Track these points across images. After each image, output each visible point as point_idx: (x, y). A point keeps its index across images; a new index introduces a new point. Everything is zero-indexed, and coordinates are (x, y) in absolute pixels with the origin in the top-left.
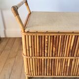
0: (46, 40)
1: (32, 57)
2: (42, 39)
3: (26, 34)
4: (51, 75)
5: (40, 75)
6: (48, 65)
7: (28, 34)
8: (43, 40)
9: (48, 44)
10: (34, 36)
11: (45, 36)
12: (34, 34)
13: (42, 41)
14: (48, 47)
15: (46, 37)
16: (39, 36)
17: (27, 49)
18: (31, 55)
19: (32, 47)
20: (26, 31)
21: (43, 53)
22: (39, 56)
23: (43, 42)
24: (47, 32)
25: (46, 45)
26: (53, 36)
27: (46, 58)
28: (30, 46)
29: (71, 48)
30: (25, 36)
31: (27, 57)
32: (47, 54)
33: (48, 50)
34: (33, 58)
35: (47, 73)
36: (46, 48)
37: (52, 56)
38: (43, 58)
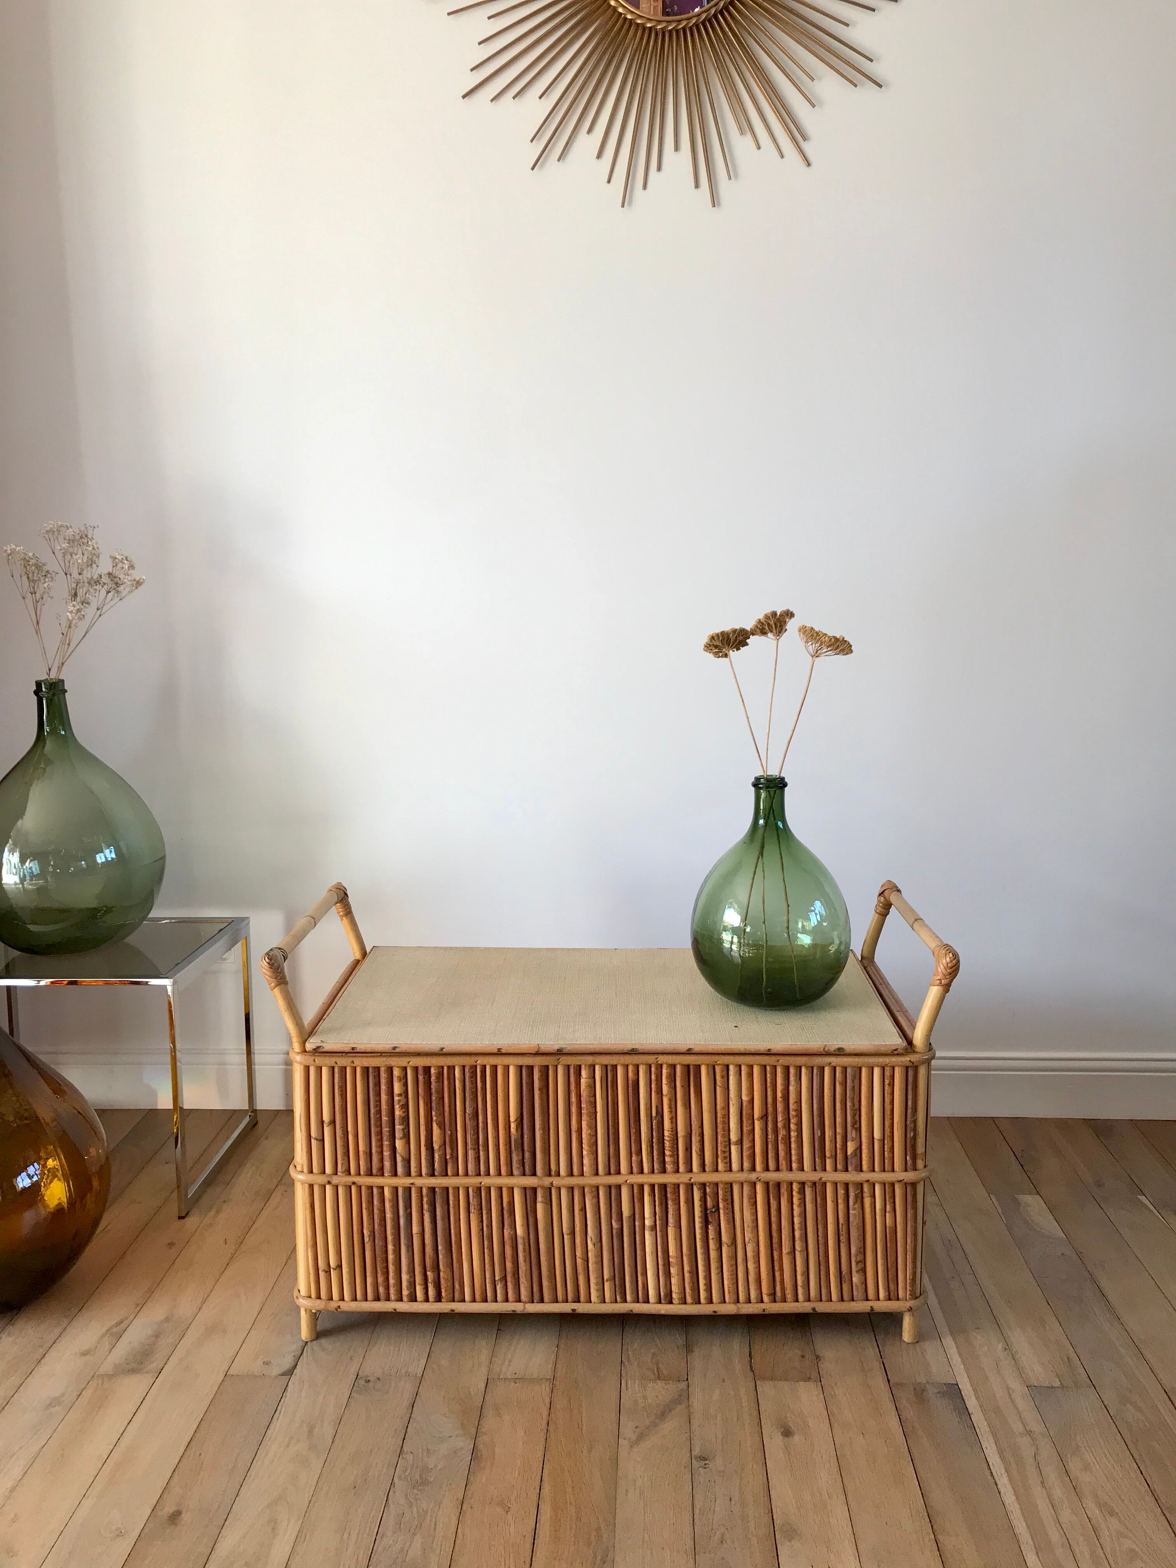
0: (397, 1088)
1: (335, 1180)
2: (378, 1084)
3: (308, 1060)
4: (439, 1299)
5: (377, 1299)
6: (415, 1229)
7: (319, 1061)
8: (383, 1087)
9: (405, 1107)
10: (343, 1070)
11: (390, 1070)
12: (342, 1061)
13: (378, 1094)
14: (406, 1120)
15: (396, 1073)
16: (366, 1070)
17: (313, 1134)
18: (329, 1169)
19: (333, 1122)
20: (309, 1046)
21: (386, 1154)
22: (370, 1174)
23: (384, 1097)
24: (394, 1053)
25: (398, 1113)
26: (427, 1070)
27: (402, 1182)
28: (326, 1117)
29: (513, 1126)
30: (307, 1069)
31: (310, 1178)
32: (408, 1161)
33: (406, 1136)
34: (341, 1179)
35: (412, 1285)
36: (398, 1127)
37: (432, 1174)
38: (387, 1181)
